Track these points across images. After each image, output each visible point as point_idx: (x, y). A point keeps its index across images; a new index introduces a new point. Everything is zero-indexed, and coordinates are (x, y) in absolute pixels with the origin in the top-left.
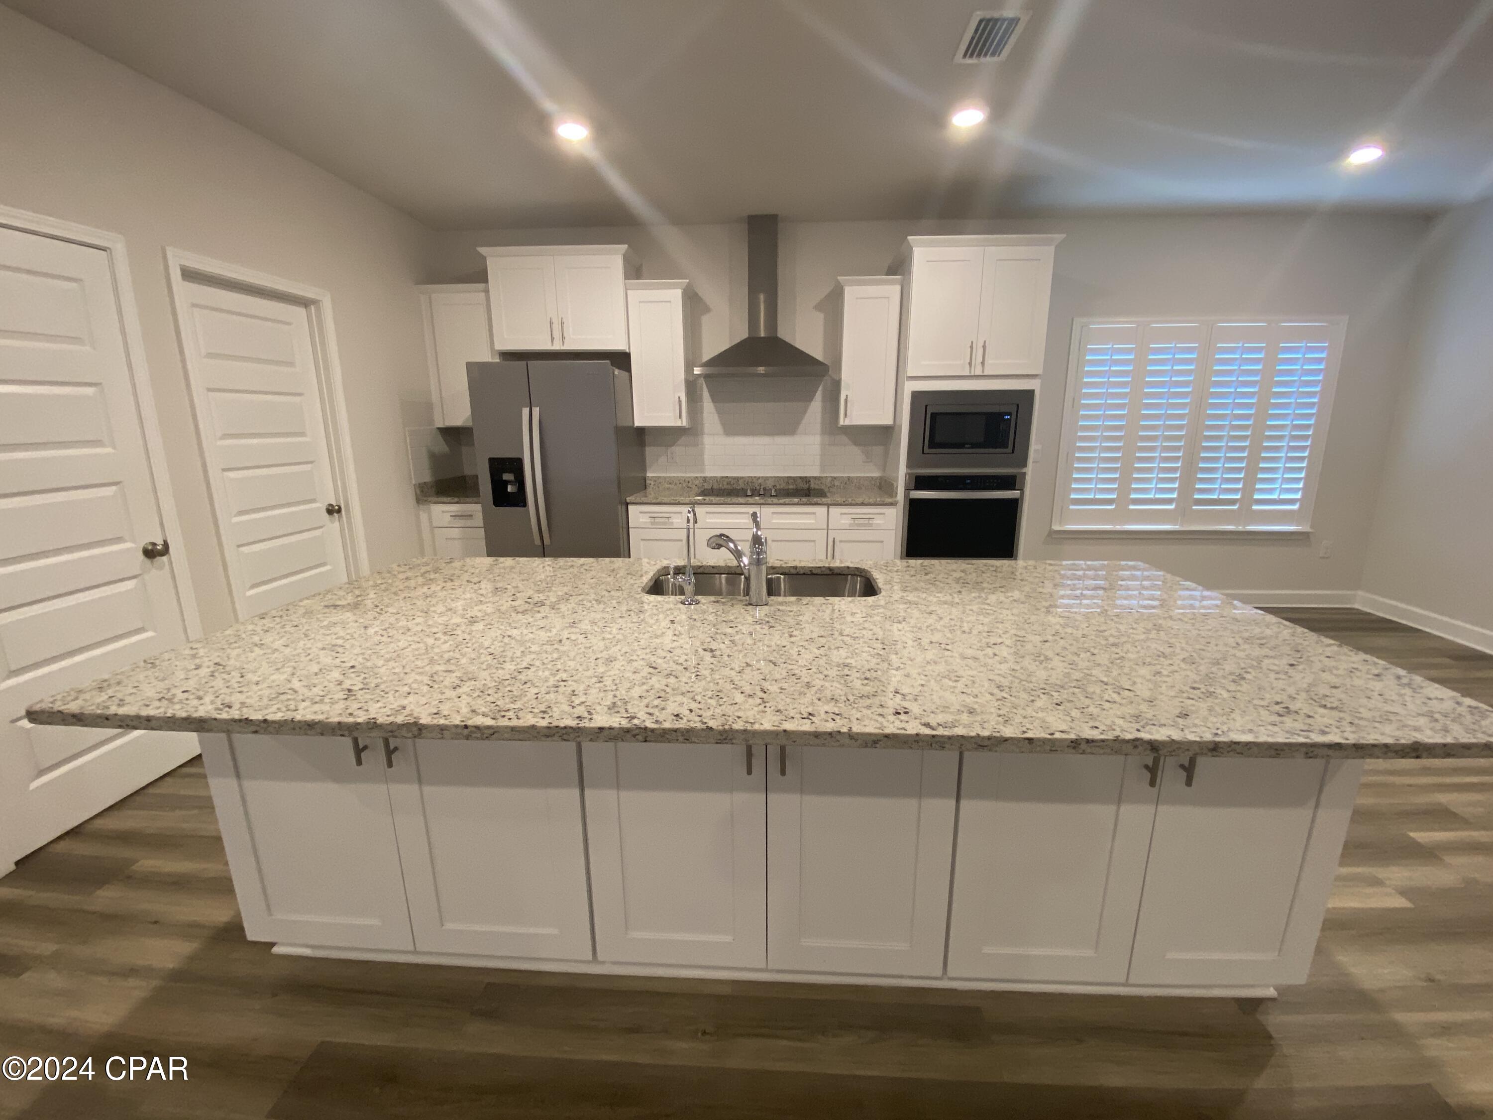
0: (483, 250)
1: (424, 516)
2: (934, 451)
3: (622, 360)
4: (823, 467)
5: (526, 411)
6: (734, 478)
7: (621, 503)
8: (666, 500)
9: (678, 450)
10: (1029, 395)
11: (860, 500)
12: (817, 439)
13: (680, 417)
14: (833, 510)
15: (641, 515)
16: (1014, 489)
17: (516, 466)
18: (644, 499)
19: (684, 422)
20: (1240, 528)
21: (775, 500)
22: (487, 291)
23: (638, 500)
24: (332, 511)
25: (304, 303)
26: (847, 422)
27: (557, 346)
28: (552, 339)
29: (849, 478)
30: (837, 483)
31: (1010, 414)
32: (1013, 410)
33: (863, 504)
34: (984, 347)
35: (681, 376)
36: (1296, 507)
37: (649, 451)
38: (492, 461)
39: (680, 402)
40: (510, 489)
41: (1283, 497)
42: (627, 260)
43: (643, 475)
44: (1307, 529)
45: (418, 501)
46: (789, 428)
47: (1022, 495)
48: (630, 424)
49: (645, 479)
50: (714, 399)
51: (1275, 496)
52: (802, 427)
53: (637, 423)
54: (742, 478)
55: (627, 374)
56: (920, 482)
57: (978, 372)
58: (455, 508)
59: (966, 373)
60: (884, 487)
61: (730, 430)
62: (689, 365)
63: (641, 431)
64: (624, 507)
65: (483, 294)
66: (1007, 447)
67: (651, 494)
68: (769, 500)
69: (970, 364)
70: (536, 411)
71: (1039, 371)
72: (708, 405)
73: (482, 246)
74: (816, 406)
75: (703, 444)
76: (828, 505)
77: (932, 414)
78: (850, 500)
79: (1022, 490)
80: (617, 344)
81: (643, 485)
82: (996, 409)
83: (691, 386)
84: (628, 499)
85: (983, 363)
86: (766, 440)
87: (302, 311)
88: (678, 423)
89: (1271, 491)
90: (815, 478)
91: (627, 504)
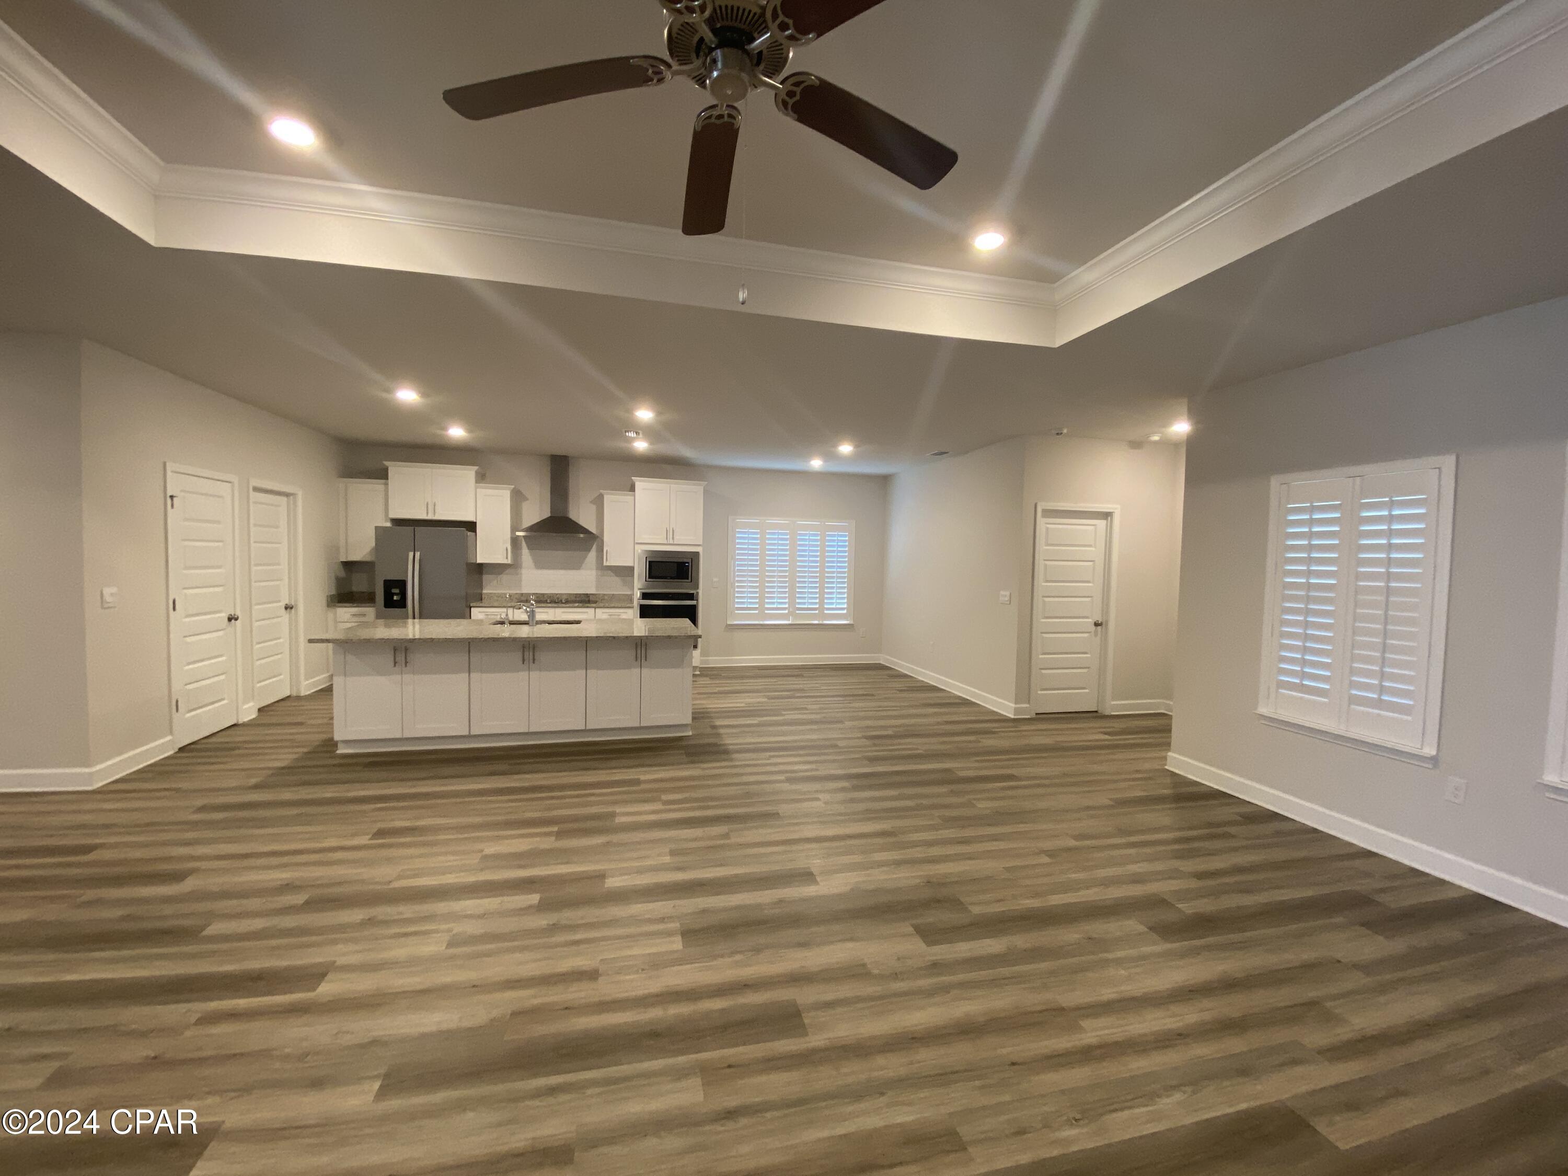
0: (387, 463)
1: (330, 615)
2: (650, 580)
3: (471, 526)
4: (597, 588)
5: (411, 554)
6: (542, 594)
7: (467, 607)
8: (496, 604)
9: (505, 578)
10: (697, 554)
11: (613, 605)
12: (594, 572)
13: (507, 558)
14: (597, 610)
15: (479, 614)
16: (693, 600)
17: (402, 584)
18: (481, 605)
19: (509, 561)
20: (821, 622)
21: (564, 605)
22: (386, 484)
23: (478, 605)
24: (288, 608)
25: (287, 495)
26: (608, 564)
27: (430, 517)
28: (427, 513)
29: (613, 594)
30: (606, 597)
31: (688, 563)
32: (690, 561)
33: (614, 607)
34: (673, 531)
35: (509, 536)
36: (845, 612)
37: (486, 577)
38: (385, 581)
39: (507, 550)
40: (395, 598)
41: (838, 606)
42: (477, 473)
43: (479, 591)
44: (852, 622)
45: (328, 606)
46: (577, 566)
47: (697, 603)
48: (474, 562)
49: (481, 594)
50: (529, 548)
51: (834, 606)
52: (584, 566)
53: (479, 561)
54: (546, 594)
55: (474, 534)
56: (645, 596)
57: (671, 542)
58: (354, 610)
59: (666, 542)
60: (630, 598)
61: (539, 565)
62: (514, 529)
63: (481, 565)
64: (468, 609)
65: (383, 486)
66: (688, 579)
67: (485, 602)
68: (560, 605)
69: (667, 539)
70: (418, 554)
71: (701, 543)
72: (525, 551)
73: (386, 461)
74: (592, 554)
75: (521, 574)
76: (595, 608)
77: (649, 562)
78: (607, 605)
79: (697, 600)
80: (469, 518)
81: (480, 598)
82: (681, 560)
83: (515, 541)
84: (471, 605)
85: (673, 538)
86: (562, 572)
87: (285, 499)
88: (505, 561)
89: (832, 603)
90: (593, 594)
91: (471, 607)
